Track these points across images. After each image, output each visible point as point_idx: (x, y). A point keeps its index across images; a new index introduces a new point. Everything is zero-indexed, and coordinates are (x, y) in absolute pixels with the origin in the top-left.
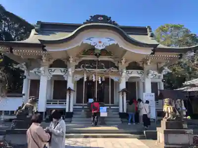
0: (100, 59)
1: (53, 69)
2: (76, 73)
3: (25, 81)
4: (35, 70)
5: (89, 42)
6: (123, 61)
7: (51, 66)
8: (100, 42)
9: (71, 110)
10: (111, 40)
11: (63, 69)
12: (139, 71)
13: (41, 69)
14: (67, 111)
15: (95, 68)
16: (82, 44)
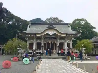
0: (51, 36)
1: (37, 40)
2: (44, 41)
3: (28, 43)
4: (32, 40)
5: (48, 33)
6: (58, 37)
7: (36, 39)
8: (51, 33)
9: (43, 52)
10: (54, 32)
11: (40, 40)
12: (63, 40)
13: (34, 40)
14: (42, 52)
15: (50, 39)
16: (46, 33)
